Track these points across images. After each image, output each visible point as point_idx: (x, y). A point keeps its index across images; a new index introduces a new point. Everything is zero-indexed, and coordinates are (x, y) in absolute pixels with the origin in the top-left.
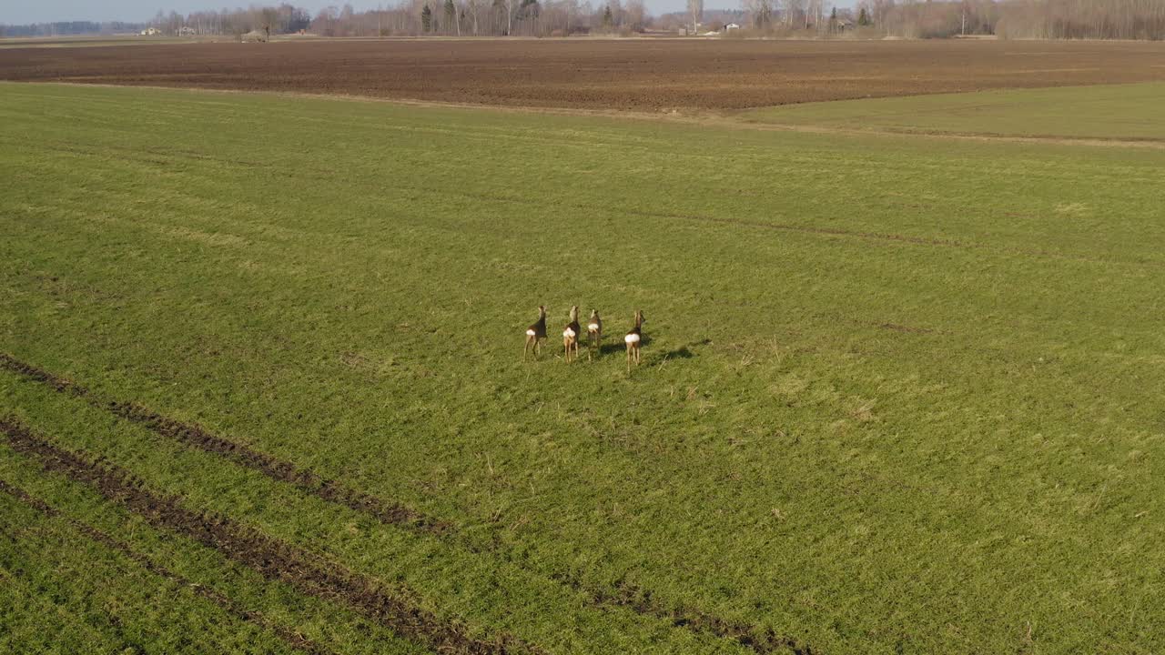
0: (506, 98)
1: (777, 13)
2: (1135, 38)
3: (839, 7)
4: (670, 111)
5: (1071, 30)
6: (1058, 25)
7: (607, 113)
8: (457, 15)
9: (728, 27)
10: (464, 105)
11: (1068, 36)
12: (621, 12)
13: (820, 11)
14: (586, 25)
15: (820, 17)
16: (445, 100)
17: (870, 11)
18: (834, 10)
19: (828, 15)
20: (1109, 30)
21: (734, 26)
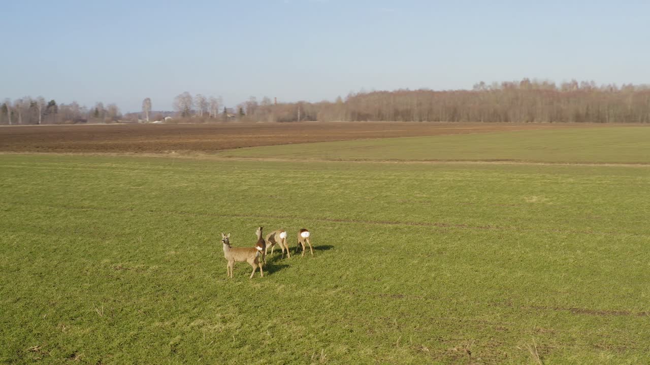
0: (55, 149)
1: (193, 112)
2: (395, 121)
3: (227, 107)
4: (171, 152)
5: (361, 116)
6: (353, 114)
7: (127, 154)
8: (9, 113)
9: (166, 118)
10: (27, 153)
11: (358, 120)
12: (104, 111)
13: (217, 110)
14: (84, 118)
15: (217, 112)
16: (13, 150)
17: (245, 110)
18: (225, 109)
19: (221, 111)
20: (381, 116)
21: (169, 117)
